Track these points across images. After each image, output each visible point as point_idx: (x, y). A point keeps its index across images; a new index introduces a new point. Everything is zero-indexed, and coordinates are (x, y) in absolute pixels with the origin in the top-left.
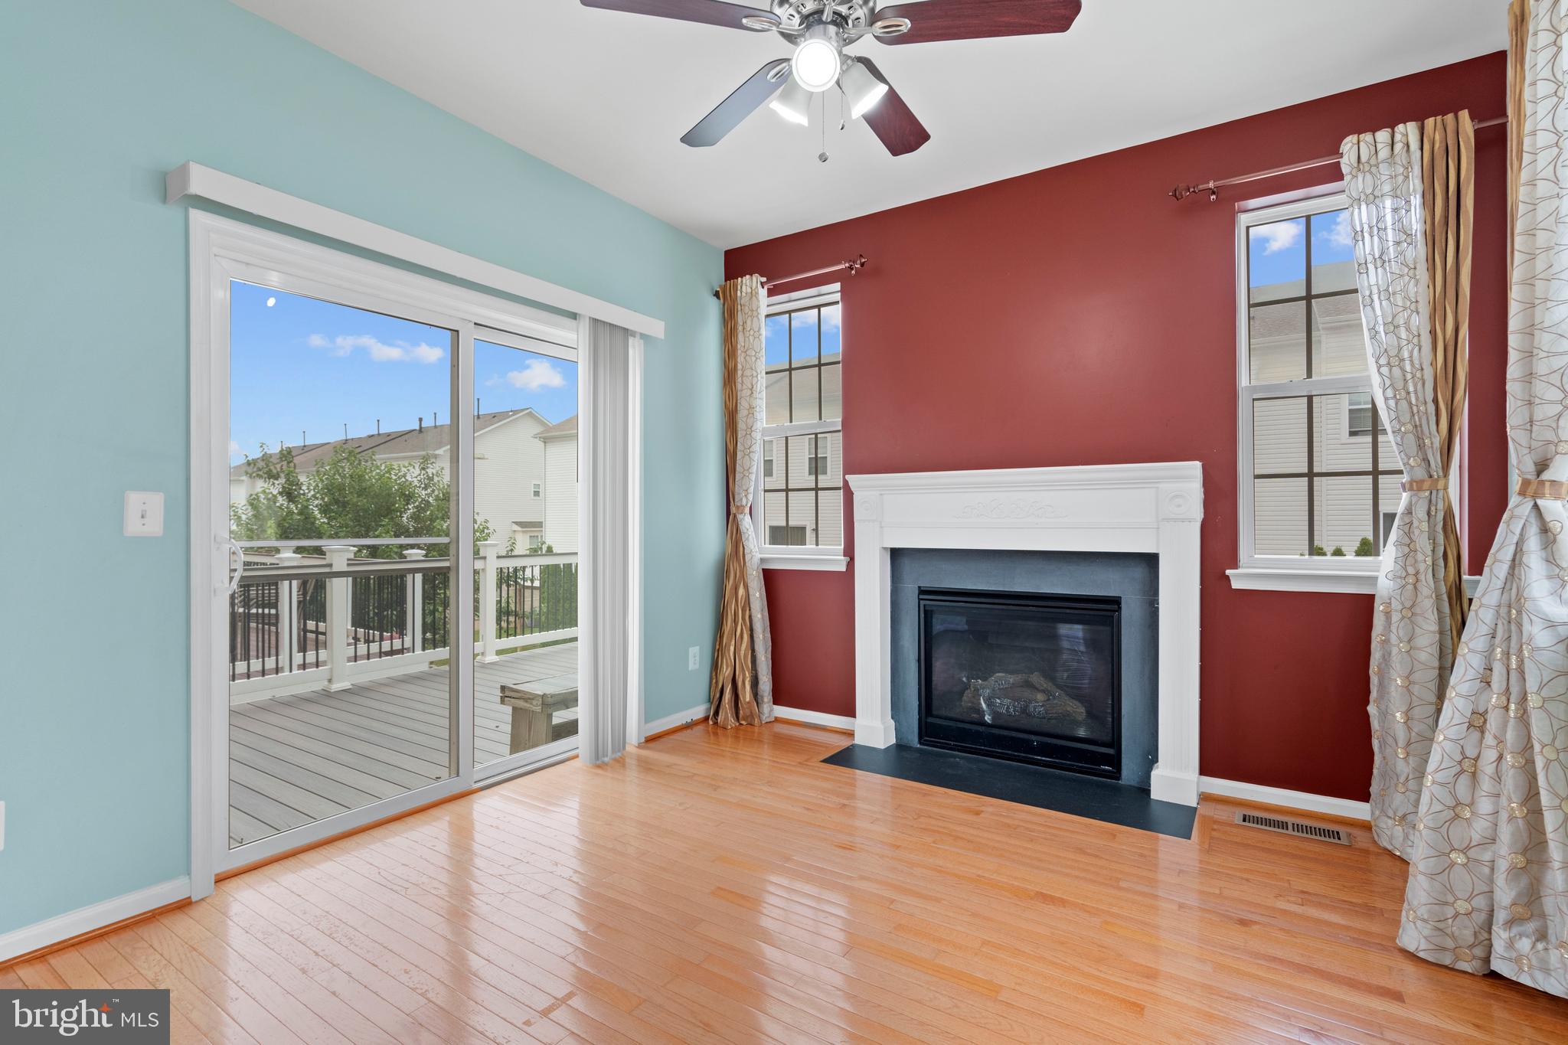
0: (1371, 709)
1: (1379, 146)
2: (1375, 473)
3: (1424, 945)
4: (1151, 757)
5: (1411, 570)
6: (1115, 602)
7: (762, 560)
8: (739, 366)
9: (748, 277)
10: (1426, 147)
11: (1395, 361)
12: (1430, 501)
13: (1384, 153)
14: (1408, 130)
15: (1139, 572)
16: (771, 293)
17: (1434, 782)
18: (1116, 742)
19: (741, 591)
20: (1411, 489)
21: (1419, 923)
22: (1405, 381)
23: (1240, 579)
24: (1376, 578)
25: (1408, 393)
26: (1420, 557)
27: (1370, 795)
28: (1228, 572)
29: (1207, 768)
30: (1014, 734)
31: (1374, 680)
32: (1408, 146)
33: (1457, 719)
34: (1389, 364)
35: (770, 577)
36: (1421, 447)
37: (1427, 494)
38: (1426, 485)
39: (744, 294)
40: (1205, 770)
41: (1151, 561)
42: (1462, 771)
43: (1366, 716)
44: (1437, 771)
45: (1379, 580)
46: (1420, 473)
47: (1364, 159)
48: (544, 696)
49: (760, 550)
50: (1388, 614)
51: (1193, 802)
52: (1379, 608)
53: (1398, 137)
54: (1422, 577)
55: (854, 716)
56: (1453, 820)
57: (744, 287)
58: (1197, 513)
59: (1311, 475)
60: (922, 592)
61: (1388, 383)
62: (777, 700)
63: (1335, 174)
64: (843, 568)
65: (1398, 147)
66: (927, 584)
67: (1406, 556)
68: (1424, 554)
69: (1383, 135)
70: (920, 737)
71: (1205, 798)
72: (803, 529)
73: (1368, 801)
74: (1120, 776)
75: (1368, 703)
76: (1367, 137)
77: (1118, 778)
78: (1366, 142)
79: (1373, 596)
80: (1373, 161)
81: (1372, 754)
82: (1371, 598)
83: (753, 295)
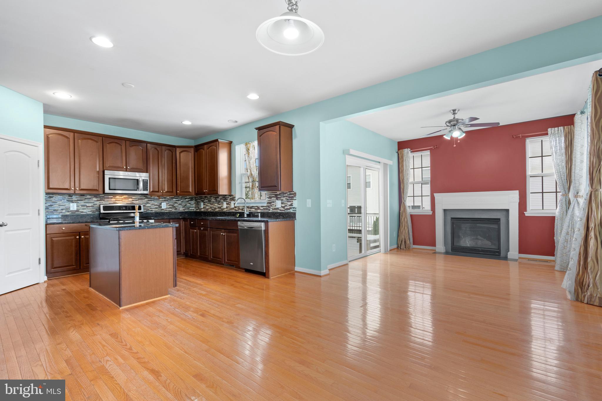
0: (555, 238)
1: (556, 131)
2: (556, 192)
3: (559, 268)
4: (508, 250)
5: (562, 211)
6: (499, 219)
7: (410, 212)
8: (404, 169)
9: (406, 149)
10: (565, 132)
11: (559, 172)
12: (566, 198)
13: (556, 132)
14: (561, 128)
15: (504, 213)
16: (411, 152)
17: (560, 243)
18: (499, 248)
19: (406, 219)
20: (562, 196)
21: (558, 265)
22: (561, 175)
23: (527, 214)
24: (555, 213)
25: (562, 178)
26: (564, 209)
27: (554, 255)
28: (524, 212)
29: (520, 252)
30: (475, 248)
31: (555, 232)
32: (561, 131)
33: (564, 233)
34: (558, 172)
35: (411, 216)
36: (564, 188)
37: (565, 197)
38: (565, 195)
39: (405, 153)
40: (519, 253)
41: (507, 211)
42: (566, 241)
43: (554, 240)
44: (561, 241)
45: (556, 214)
46: (564, 193)
47: (553, 133)
48: (369, 240)
49: (410, 211)
50: (558, 219)
51: (517, 258)
52: (556, 218)
53: (559, 129)
54: (564, 212)
55: (436, 246)
56: (564, 249)
57: (405, 151)
58: (518, 201)
59: (543, 193)
60: (452, 218)
61: (558, 176)
62: (414, 244)
63: (547, 134)
64: (431, 214)
65: (559, 131)
66: (453, 217)
67: (561, 208)
68: (564, 208)
69: (556, 129)
70: (452, 250)
71: (520, 258)
72: (420, 206)
73: (554, 256)
74: (500, 255)
75: (554, 237)
76: (553, 129)
77: (500, 256)
78: (553, 130)
79: (555, 217)
80: (554, 133)
81: (555, 246)
82: (554, 217)
83: (408, 153)
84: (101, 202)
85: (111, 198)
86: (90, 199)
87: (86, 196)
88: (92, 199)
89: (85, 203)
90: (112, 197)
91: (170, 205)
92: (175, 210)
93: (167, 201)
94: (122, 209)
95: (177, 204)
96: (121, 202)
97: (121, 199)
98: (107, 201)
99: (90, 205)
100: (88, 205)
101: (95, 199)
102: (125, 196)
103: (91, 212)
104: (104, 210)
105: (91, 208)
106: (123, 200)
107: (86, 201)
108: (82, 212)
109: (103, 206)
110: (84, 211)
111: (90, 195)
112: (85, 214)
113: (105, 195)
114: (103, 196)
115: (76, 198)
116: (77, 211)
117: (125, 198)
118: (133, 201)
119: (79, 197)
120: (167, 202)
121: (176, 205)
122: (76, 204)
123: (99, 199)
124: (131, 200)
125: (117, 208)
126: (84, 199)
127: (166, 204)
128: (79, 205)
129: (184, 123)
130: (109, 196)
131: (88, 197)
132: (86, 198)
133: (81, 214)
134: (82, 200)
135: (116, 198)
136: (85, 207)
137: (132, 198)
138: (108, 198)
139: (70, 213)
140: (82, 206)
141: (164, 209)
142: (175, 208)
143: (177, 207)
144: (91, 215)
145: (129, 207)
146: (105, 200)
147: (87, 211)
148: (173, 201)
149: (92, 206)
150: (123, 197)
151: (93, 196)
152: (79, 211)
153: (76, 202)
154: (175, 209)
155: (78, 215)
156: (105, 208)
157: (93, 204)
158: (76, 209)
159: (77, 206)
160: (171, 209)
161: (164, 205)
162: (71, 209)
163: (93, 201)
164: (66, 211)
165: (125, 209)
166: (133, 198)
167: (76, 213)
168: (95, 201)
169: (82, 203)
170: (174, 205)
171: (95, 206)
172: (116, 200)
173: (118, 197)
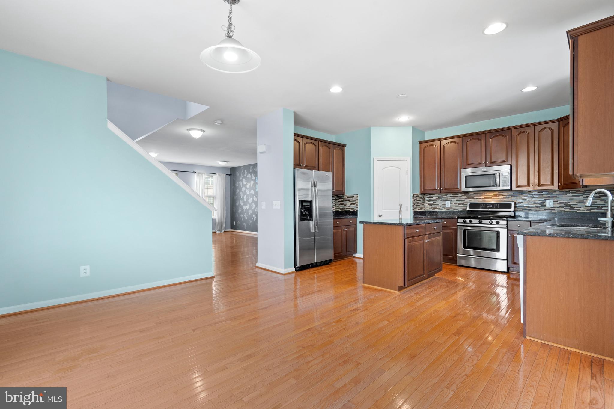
84: (471, 199)
85: (481, 196)
86: (461, 197)
87: (458, 195)
88: (463, 197)
89: (457, 201)
90: (481, 194)
91: (560, 203)
92: (571, 211)
93: (556, 197)
94: (488, 207)
95: (576, 201)
96: (491, 199)
97: (491, 197)
98: (476, 198)
99: (461, 202)
100: (459, 203)
101: (465, 197)
102: (495, 193)
103: (462, 210)
104: (470, 208)
105: (462, 205)
106: (493, 197)
107: (458, 199)
108: (455, 209)
109: (470, 204)
110: (456, 208)
111: (461, 194)
112: (457, 211)
113: (474, 193)
114: (473, 193)
115: (450, 196)
116: (451, 208)
117: (496, 196)
118: (504, 198)
119: (452, 196)
120: (556, 199)
121: (571, 203)
122: (450, 201)
123: (469, 197)
124: (502, 197)
125: (483, 206)
126: (456, 197)
127: (554, 201)
128: (452, 202)
129: (524, 90)
130: (479, 194)
131: (460, 195)
132: (457, 197)
133: (454, 211)
134: (454, 198)
135: (485, 195)
136: (457, 205)
137: (503, 195)
138: (477, 196)
139: (446, 209)
140: (455, 203)
141: (550, 209)
142: (569, 207)
143: (574, 206)
144: (461, 212)
145: (497, 205)
146: (475, 198)
147: (459, 208)
148: (567, 197)
149: (462, 204)
150: (493, 194)
151: (464, 195)
152: (453, 208)
153: (450, 200)
154: (570, 209)
155: (451, 212)
156: (472, 206)
157: (463, 202)
158: (450, 207)
159: (451, 204)
160: (562, 209)
161: (549, 202)
162: (447, 206)
163: (463, 199)
164: (443, 208)
165: (491, 207)
166: (505, 194)
167: (450, 209)
168: (465, 199)
169: (454, 201)
170: (569, 203)
171: (465, 204)
172: (485, 198)
173: (487, 194)
